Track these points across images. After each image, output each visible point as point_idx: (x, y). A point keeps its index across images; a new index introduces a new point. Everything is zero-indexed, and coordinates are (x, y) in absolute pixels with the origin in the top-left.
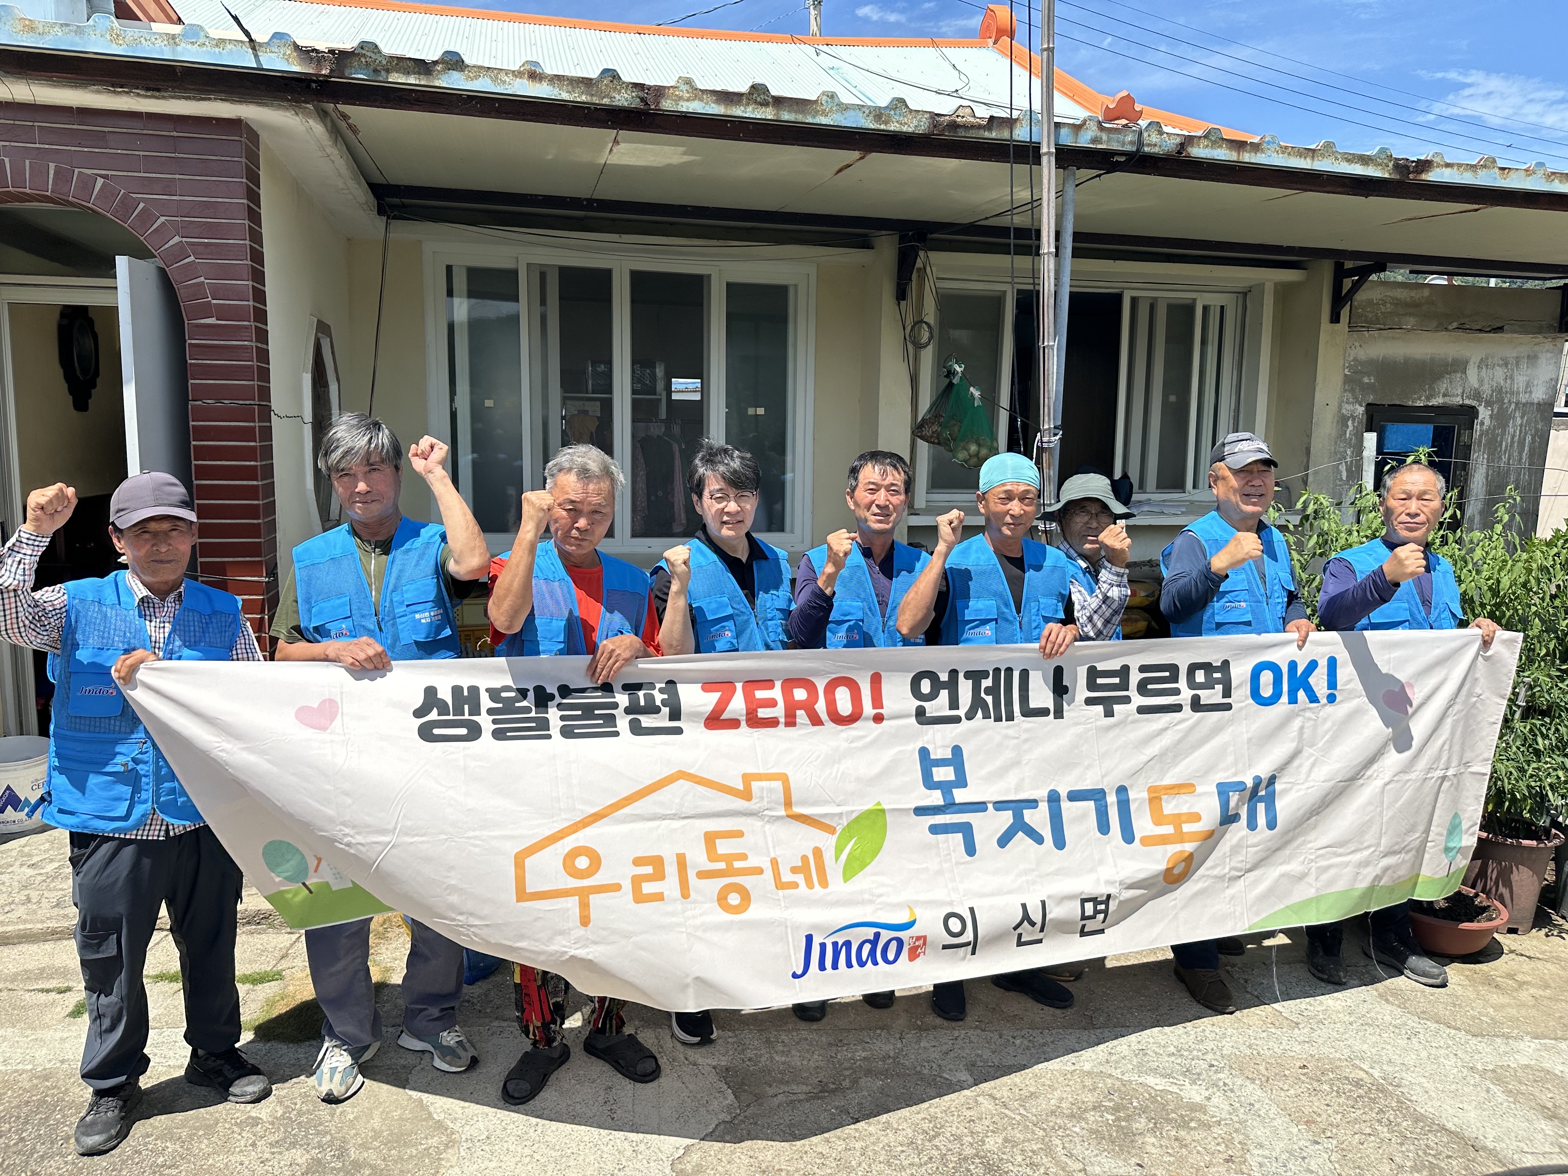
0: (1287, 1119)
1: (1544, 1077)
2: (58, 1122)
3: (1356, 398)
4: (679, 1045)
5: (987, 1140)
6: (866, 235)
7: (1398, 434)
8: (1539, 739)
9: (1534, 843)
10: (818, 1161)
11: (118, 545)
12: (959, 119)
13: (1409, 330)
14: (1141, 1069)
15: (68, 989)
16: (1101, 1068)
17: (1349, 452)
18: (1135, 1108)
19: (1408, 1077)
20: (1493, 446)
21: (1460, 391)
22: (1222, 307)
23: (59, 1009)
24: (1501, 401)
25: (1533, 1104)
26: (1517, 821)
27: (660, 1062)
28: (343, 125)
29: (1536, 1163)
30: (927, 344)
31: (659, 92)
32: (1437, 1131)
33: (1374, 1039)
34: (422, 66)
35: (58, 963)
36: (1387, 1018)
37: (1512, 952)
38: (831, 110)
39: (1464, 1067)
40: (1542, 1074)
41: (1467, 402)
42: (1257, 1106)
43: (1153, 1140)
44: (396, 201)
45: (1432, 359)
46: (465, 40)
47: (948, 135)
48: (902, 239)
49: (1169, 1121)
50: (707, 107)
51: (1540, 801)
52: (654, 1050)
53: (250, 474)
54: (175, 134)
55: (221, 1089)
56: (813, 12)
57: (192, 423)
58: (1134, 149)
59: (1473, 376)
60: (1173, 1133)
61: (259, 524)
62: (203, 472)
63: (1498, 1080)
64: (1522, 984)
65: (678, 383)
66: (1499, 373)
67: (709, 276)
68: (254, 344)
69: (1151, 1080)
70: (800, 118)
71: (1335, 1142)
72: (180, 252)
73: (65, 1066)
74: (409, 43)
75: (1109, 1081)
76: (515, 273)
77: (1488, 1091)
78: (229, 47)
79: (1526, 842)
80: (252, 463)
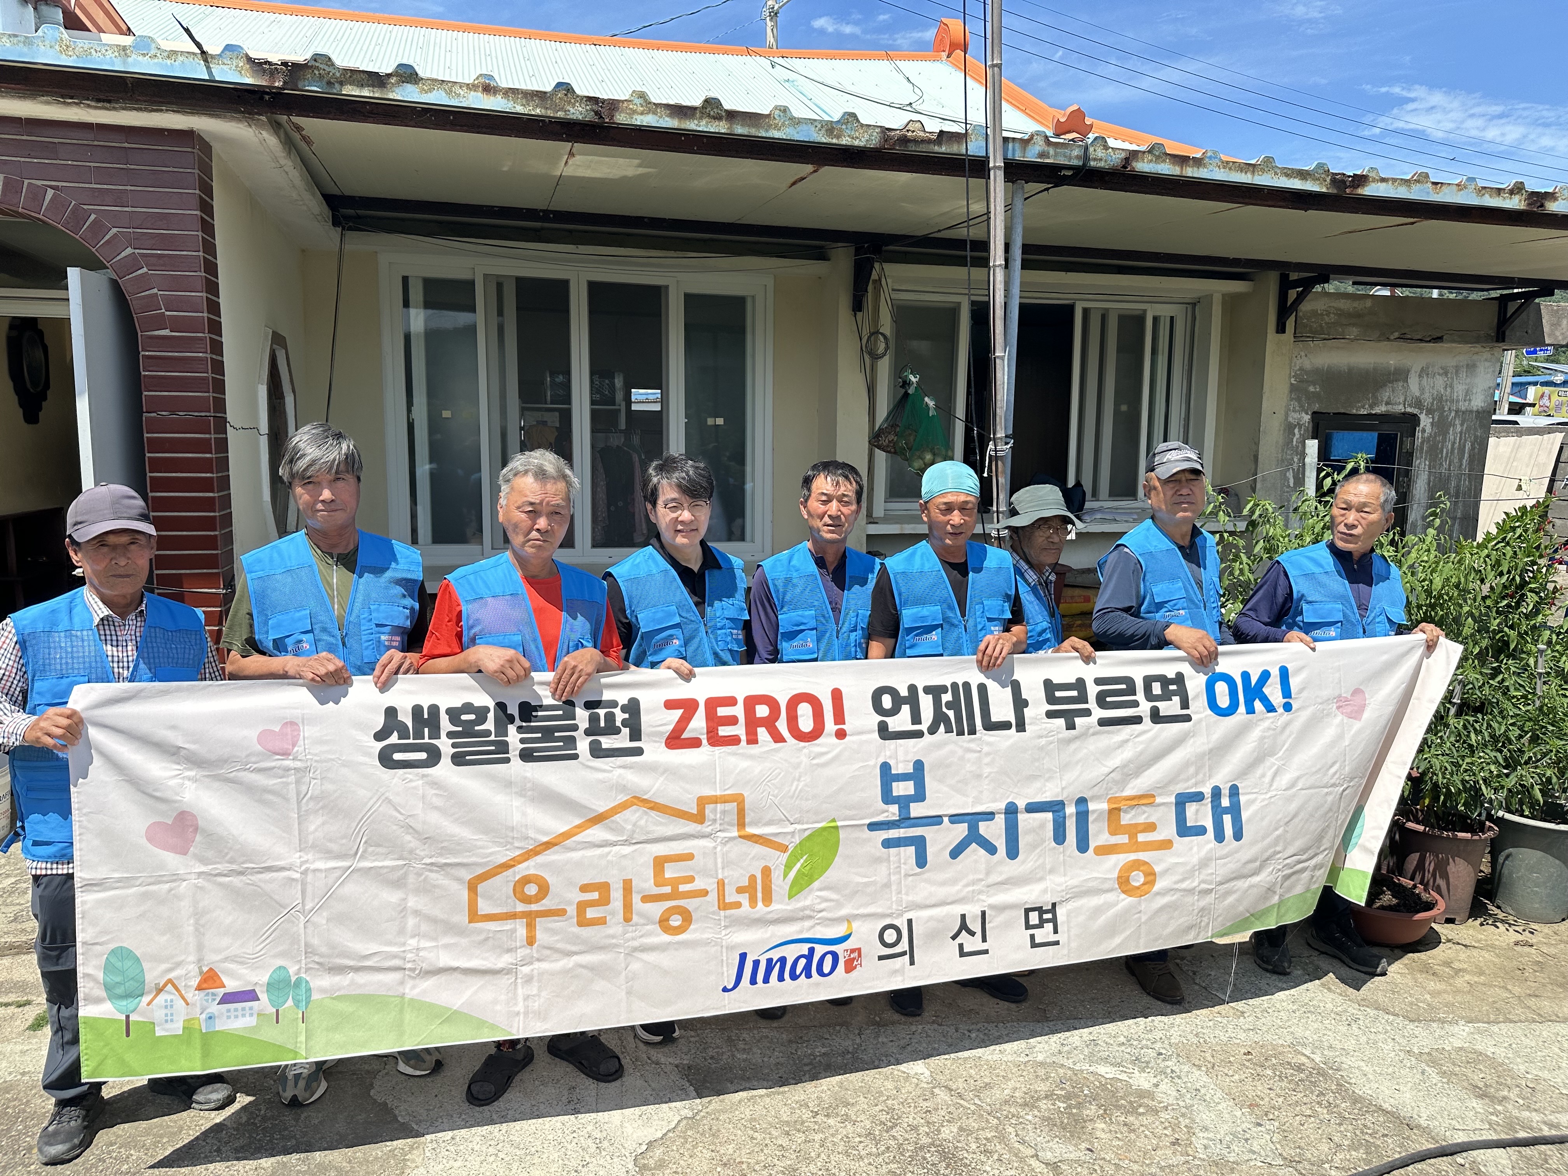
0: (1231, 1103)
1: (1477, 1058)
2: (20, 1132)
3: (1302, 406)
4: (641, 1045)
5: (943, 1129)
6: (822, 247)
7: (1341, 441)
8: (1473, 735)
9: (1468, 835)
10: (778, 1153)
11: (75, 558)
12: (910, 134)
13: (1352, 340)
14: (1091, 1058)
15: (28, 1003)
16: (1054, 1059)
17: (1296, 460)
18: (1086, 1095)
19: (1348, 1061)
20: (1434, 452)
21: (1401, 400)
22: (1172, 318)
23: (19, 1022)
24: (1441, 409)
25: (1465, 1084)
26: (1454, 815)
27: (623, 1062)
28: (297, 136)
29: (1466, 1139)
30: (884, 355)
31: (613, 105)
32: (1375, 1112)
33: (1316, 1026)
34: (376, 79)
35: (16, 977)
36: (1329, 1006)
37: (1449, 941)
38: (783, 124)
39: (1401, 1050)
40: (1474, 1056)
41: (1409, 410)
42: (1203, 1091)
43: (1103, 1126)
44: (351, 212)
45: (1375, 369)
46: (419, 50)
47: (898, 150)
48: (858, 252)
49: (1118, 1107)
50: (661, 121)
51: (1476, 796)
52: (617, 1051)
53: (207, 485)
54: (126, 145)
55: (184, 1097)
56: (769, 24)
57: (146, 435)
58: (1081, 163)
59: (1414, 384)
60: (1123, 1118)
61: (216, 536)
62: (158, 485)
63: (1433, 1062)
64: (1458, 971)
65: (638, 394)
66: (1440, 382)
67: (667, 287)
68: (209, 356)
69: (1102, 1069)
70: (753, 132)
71: (1276, 1124)
72: (133, 264)
73: (26, 1078)
74: (363, 53)
75: (1061, 1071)
76: (471, 284)
77: (1423, 1073)
78: (181, 58)
79: (1461, 835)
80: (208, 475)
